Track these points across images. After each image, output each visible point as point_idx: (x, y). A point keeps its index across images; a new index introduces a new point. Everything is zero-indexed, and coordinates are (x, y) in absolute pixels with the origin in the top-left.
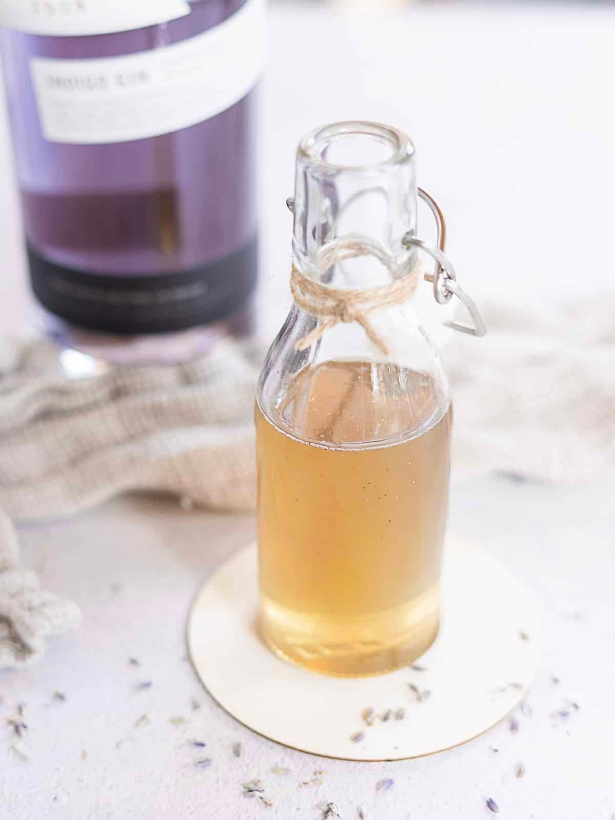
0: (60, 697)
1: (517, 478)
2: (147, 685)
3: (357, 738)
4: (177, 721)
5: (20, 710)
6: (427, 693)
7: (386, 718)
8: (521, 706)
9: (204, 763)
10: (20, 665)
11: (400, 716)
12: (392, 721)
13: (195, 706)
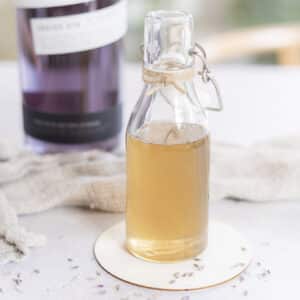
0: (37, 271)
1: (237, 200)
2: (76, 267)
3: (172, 282)
4: (90, 279)
5: (18, 276)
6: (203, 268)
7: (184, 275)
8: (244, 271)
9: (103, 293)
10: (18, 260)
11: (191, 275)
12: (187, 277)
13: (98, 274)
